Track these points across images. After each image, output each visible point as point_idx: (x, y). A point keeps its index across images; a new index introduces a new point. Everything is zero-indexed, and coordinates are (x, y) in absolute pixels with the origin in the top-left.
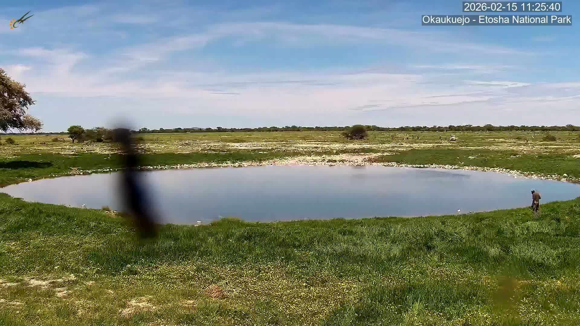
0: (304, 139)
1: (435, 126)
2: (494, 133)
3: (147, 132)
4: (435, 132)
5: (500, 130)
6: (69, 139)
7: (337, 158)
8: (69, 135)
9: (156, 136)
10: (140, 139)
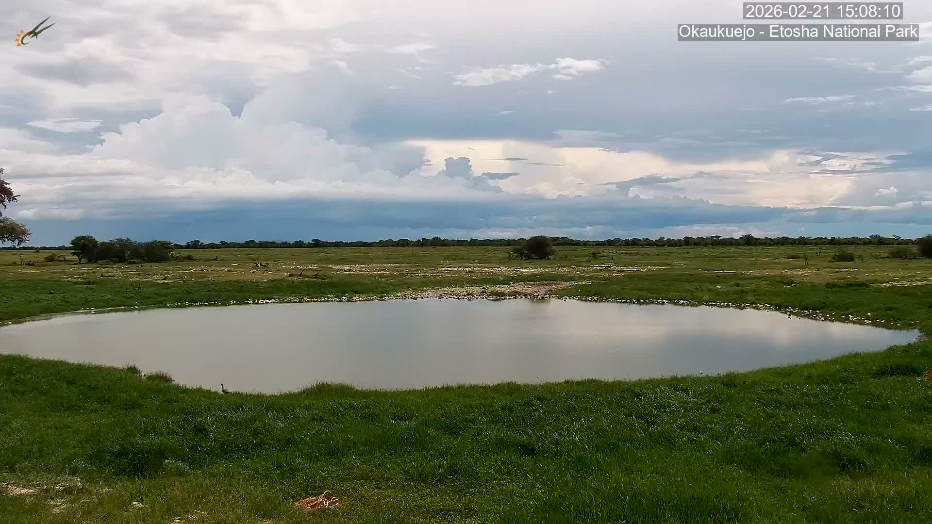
0: (453, 258)
1: (662, 238)
2: (754, 249)
3: (199, 247)
4: (662, 248)
5: (765, 244)
6: (73, 257)
7: (505, 289)
8: (73, 251)
9: (214, 253)
10: (189, 258)
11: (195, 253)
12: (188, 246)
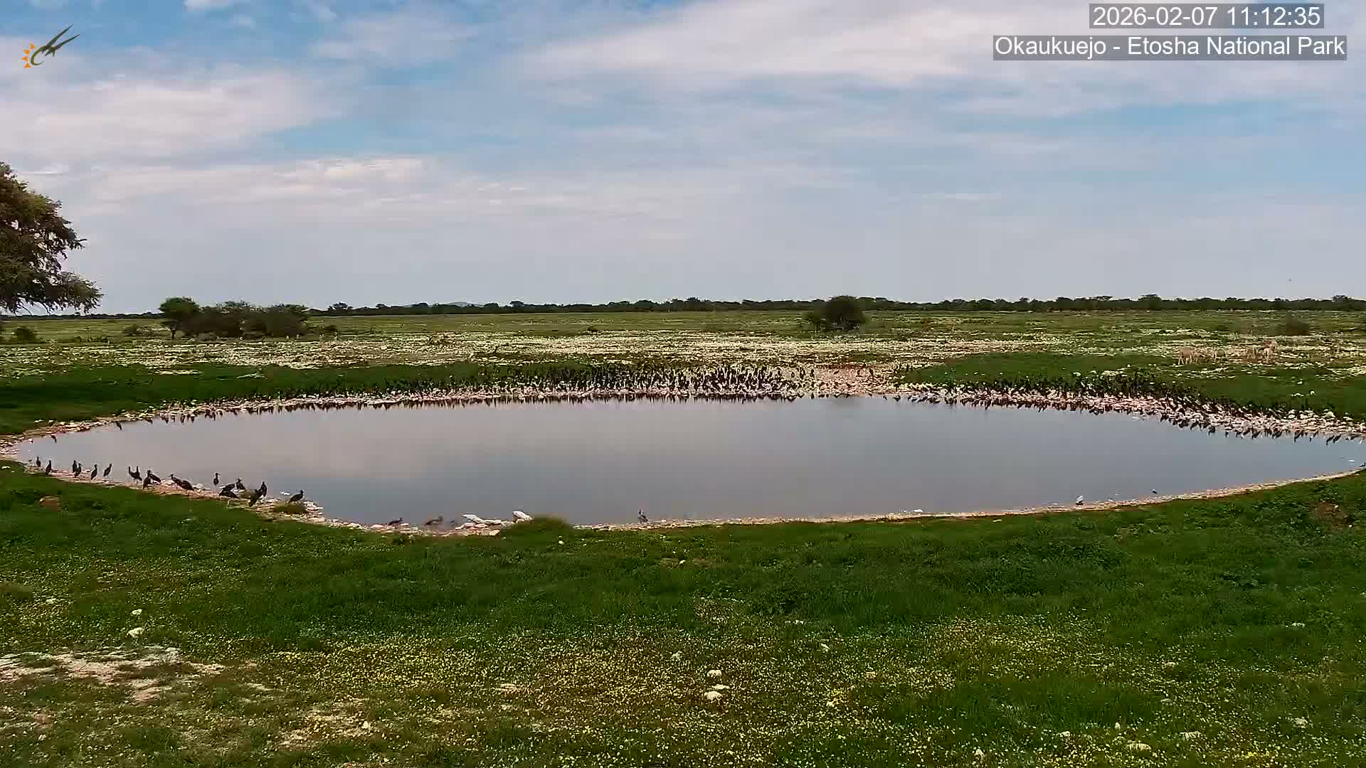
0: (717, 329)
1: (1024, 300)
2: (1162, 315)
3: (345, 313)
4: (1026, 314)
5: (1176, 308)
6: (164, 329)
8: (163, 320)
9: (367, 323)
10: (331, 330)
11: (336, 321)
12: (330, 312)
